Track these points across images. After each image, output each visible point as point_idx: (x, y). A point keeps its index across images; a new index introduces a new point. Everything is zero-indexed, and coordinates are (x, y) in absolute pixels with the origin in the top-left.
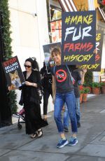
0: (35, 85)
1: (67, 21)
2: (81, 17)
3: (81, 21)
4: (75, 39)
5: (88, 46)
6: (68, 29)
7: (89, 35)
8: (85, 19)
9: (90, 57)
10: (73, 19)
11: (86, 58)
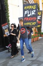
0: (15, 35)
1: (25, 8)
2: (31, 6)
3: (31, 8)
4: (28, 16)
5: (34, 19)
6: (25, 12)
7: (35, 14)
8: (33, 7)
9: (35, 23)
10: (28, 7)
11: (34, 23)
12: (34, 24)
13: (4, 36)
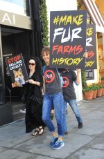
0: (38, 83)
3: (70, 21)
5: (78, 49)
6: (56, 30)
7: (79, 37)
10: (62, 20)
11: (76, 61)
12: (78, 62)
13: (13, 85)
